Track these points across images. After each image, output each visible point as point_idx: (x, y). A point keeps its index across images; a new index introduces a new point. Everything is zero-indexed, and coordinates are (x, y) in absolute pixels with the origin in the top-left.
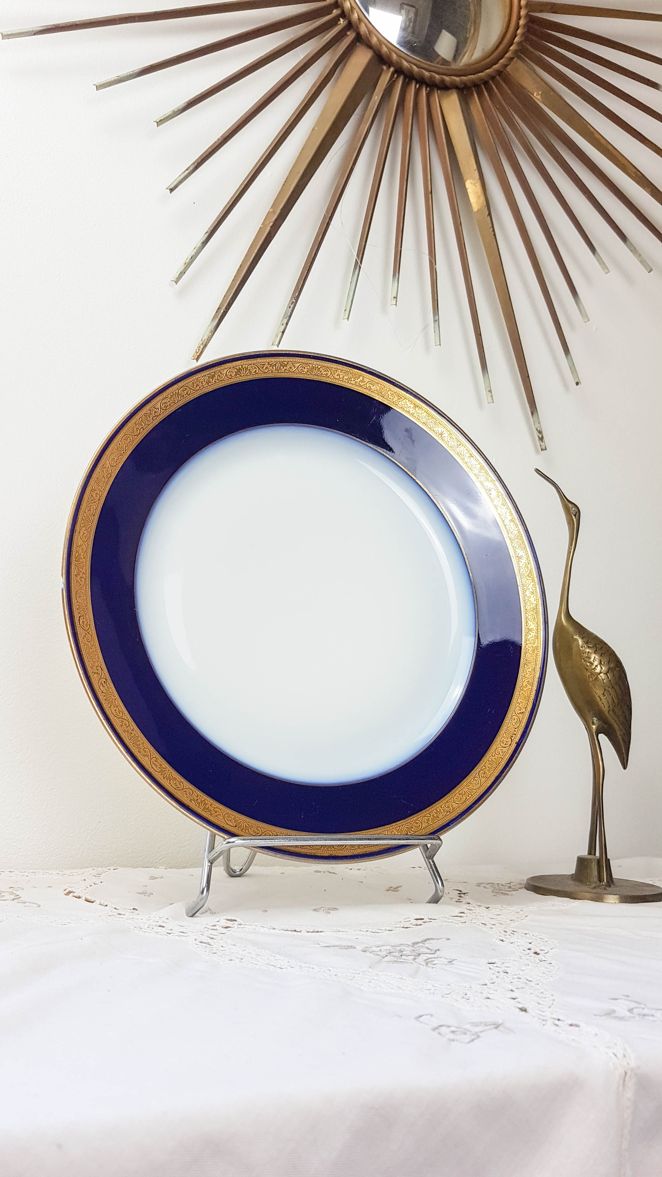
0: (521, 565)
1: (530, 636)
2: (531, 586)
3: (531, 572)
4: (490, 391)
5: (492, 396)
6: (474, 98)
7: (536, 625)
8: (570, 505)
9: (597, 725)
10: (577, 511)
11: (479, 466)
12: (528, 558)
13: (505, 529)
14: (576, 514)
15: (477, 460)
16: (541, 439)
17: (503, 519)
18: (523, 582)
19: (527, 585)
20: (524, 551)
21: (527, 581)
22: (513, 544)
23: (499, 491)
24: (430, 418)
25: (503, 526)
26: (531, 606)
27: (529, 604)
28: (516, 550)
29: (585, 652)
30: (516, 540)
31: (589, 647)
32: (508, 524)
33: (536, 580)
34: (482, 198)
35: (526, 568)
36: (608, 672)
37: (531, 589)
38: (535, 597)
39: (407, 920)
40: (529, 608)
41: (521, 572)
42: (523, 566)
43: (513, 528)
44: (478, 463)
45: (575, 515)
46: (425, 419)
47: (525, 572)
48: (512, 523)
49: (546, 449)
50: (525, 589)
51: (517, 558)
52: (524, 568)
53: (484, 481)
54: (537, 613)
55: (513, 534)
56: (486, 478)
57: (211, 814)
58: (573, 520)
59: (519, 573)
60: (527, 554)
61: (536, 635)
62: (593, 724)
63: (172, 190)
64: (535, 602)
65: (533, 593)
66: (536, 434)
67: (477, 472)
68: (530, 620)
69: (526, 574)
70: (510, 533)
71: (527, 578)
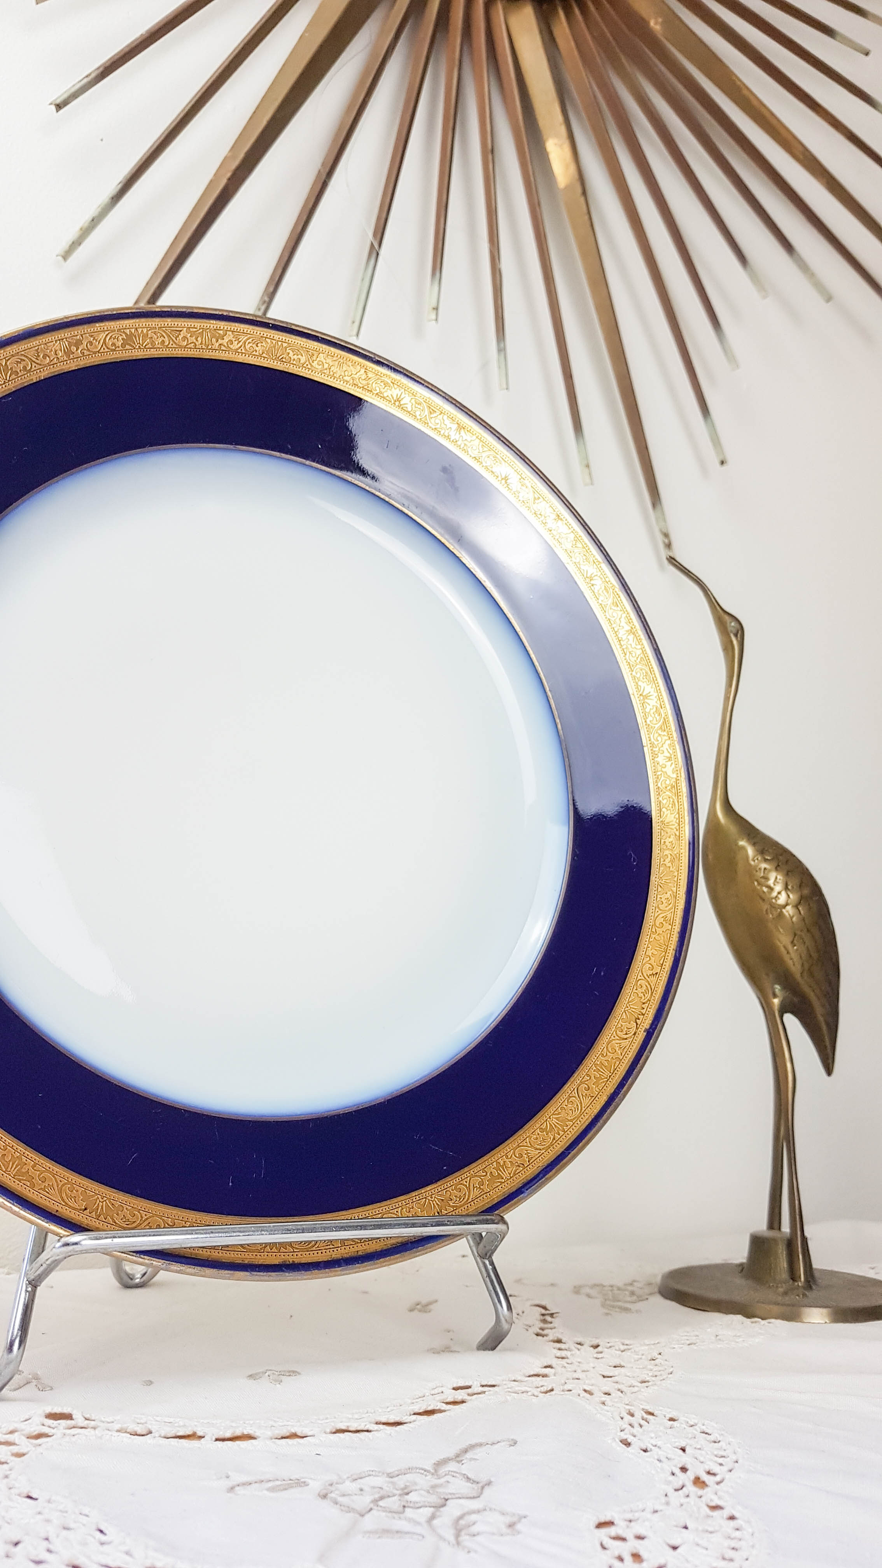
0: (648, 710)
1: (666, 835)
2: (666, 746)
3: (665, 721)
4: (588, 466)
6: (559, 17)
7: (677, 816)
8: (727, 617)
9: (781, 999)
10: (738, 626)
11: (572, 536)
12: (659, 698)
13: (618, 647)
14: (738, 632)
15: (568, 524)
16: (668, 546)
17: (616, 630)
18: (652, 740)
19: (660, 745)
20: (654, 686)
21: (659, 738)
22: (634, 673)
23: (607, 580)
24: (485, 449)
25: (616, 641)
26: (668, 782)
28: (640, 683)
29: (760, 869)
30: (638, 666)
31: (766, 860)
32: (624, 637)
33: (675, 735)
34: (573, 168)
35: (656, 715)
36: (800, 903)
37: (666, 751)
38: (673, 766)
39: (436, 1391)
40: (664, 786)
41: (648, 722)
42: (652, 712)
43: (634, 645)
44: (570, 531)
45: (736, 635)
46: (478, 450)
47: (655, 722)
48: (631, 637)
50: (656, 753)
51: (642, 698)
52: (653, 715)
53: (581, 562)
54: (678, 795)
55: (634, 655)
56: (584, 557)
57: (33, 1186)
58: (731, 642)
59: (644, 724)
60: (658, 691)
61: (678, 834)
63: (59, 107)
64: (673, 776)
65: (670, 759)
66: (660, 538)
67: (568, 546)
69: (657, 726)
70: (628, 654)
71: (660, 731)
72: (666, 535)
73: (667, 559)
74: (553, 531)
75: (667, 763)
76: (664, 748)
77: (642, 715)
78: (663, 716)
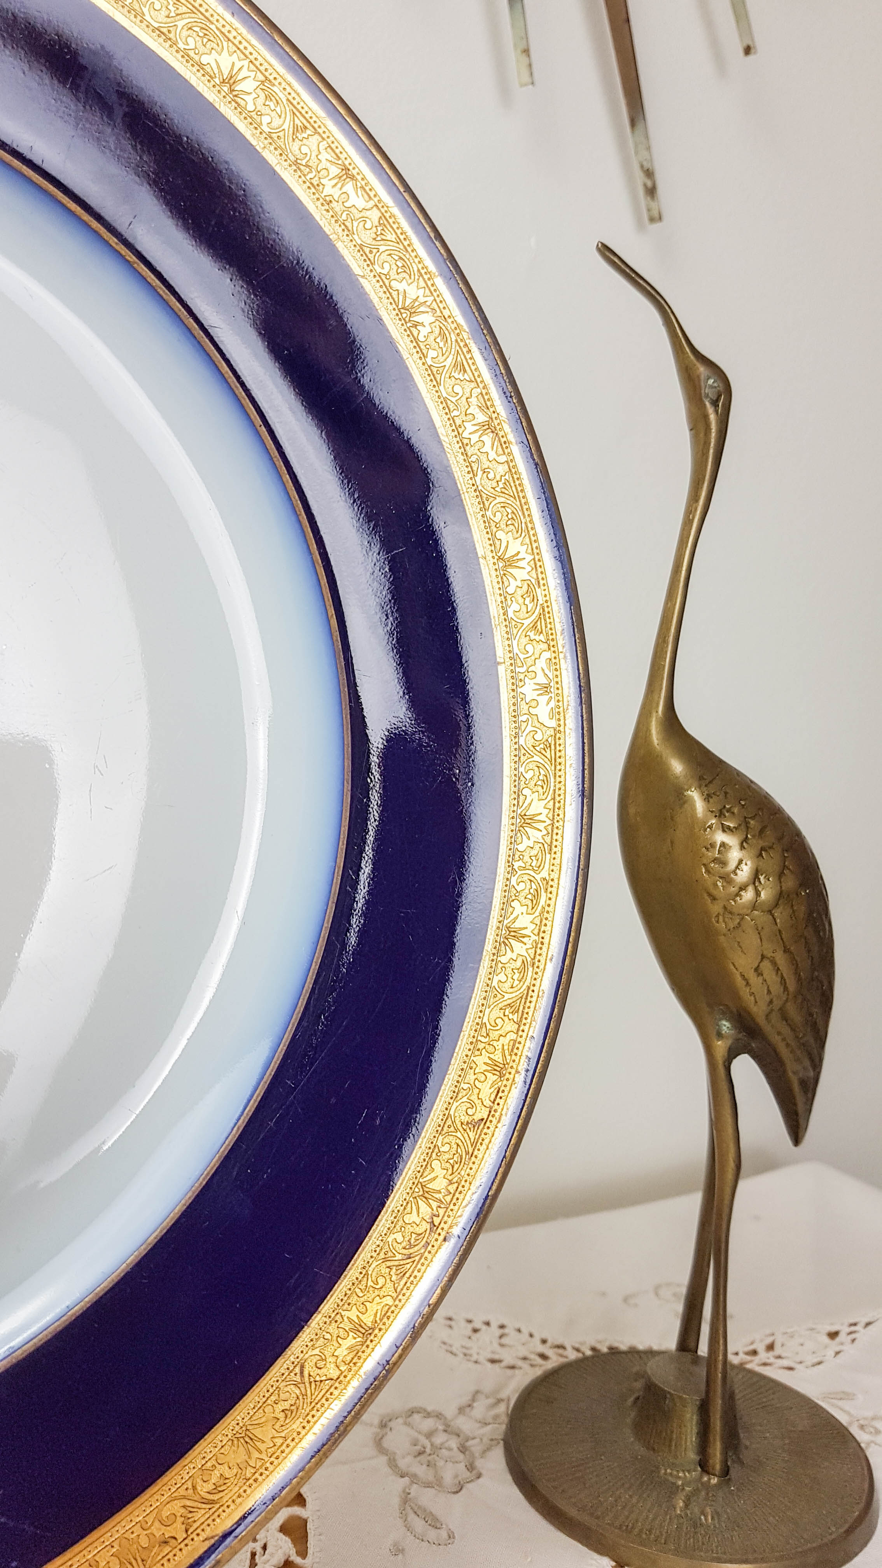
0: (510, 590)
1: (526, 843)
2: (542, 663)
3: (544, 613)
4: (526, 51)
5: (530, 65)
8: (702, 370)
9: (729, 1042)
10: (723, 388)
11: (375, 215)
12: (537, 564)
13: (461, 458)
14: (720, 399)
15: (366, 190)
16: (651, 192)
17: (458, 422)
18: (516, 650)
19: (530, 662)
20: (527, 540)
21: (529, 648)
22: (489, 513)
23: (446, 313)
24: (183, 9)
26: (539, 736)
27: (530, 728)
28: (500, 535)
29: (713, 845)
30: (499, 500)
31: (725, 829)
32: (475, 438)
33: (561, 642)
35: (527, 601)
36: (777, 905)
37: (540, 674)
38: (552, 704)
40: (531, 742)
41: (511, 614)
42: (520, 592)
43: (492, 455)
44: (371, 203)
45: (715, 403)
46: (164, 12)
47: (523, 614)
48: (488, 439)
49: (660, 218)
50: (522, 676)
51: (501, 564)
52: (521, 601)
53: (393, 274)
54: (555, 761)
55: (491, 476)
56: (400, 264)
58: (706, 417)
59: (502, 619)
60: (535, 551)
61: (548, 839)
62: (720, 1035)
64: (553, 723)
65: (546, 689)
66: (640, 178)
67: (367, 237)
68: (532, 783)
69: (526, 623)
70: (480, 473)
71: (532, 634)
72: (649, 173)
73: (598, 249)
74: (334, 204)
75: (539, 698)
76: (537, 668)
77: (499, 599)
78: (540, 602)
